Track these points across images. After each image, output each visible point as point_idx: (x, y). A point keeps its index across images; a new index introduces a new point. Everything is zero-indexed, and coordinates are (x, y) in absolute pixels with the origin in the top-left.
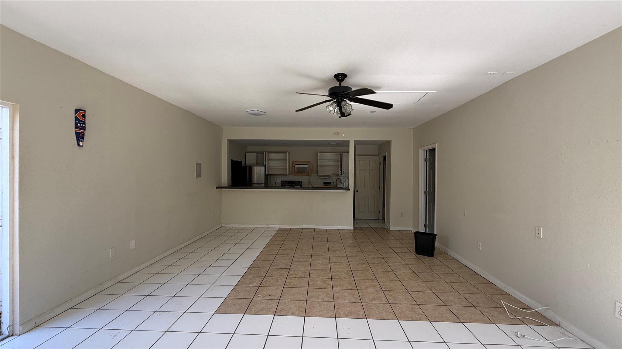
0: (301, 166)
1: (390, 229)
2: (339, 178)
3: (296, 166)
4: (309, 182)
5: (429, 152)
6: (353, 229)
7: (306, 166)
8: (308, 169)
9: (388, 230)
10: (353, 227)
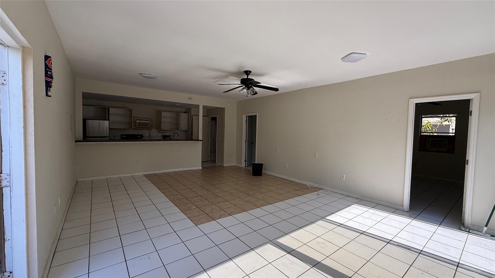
0: (143, 121)
1: (224, 166)
2: (176, 132)
3: (138, 121)
4: (149, 136)
5: (248, 117)
6: (201, 168)
7: (147, 122)
8: (149, 124)
9: (222, 166)
10: (201, 167)
